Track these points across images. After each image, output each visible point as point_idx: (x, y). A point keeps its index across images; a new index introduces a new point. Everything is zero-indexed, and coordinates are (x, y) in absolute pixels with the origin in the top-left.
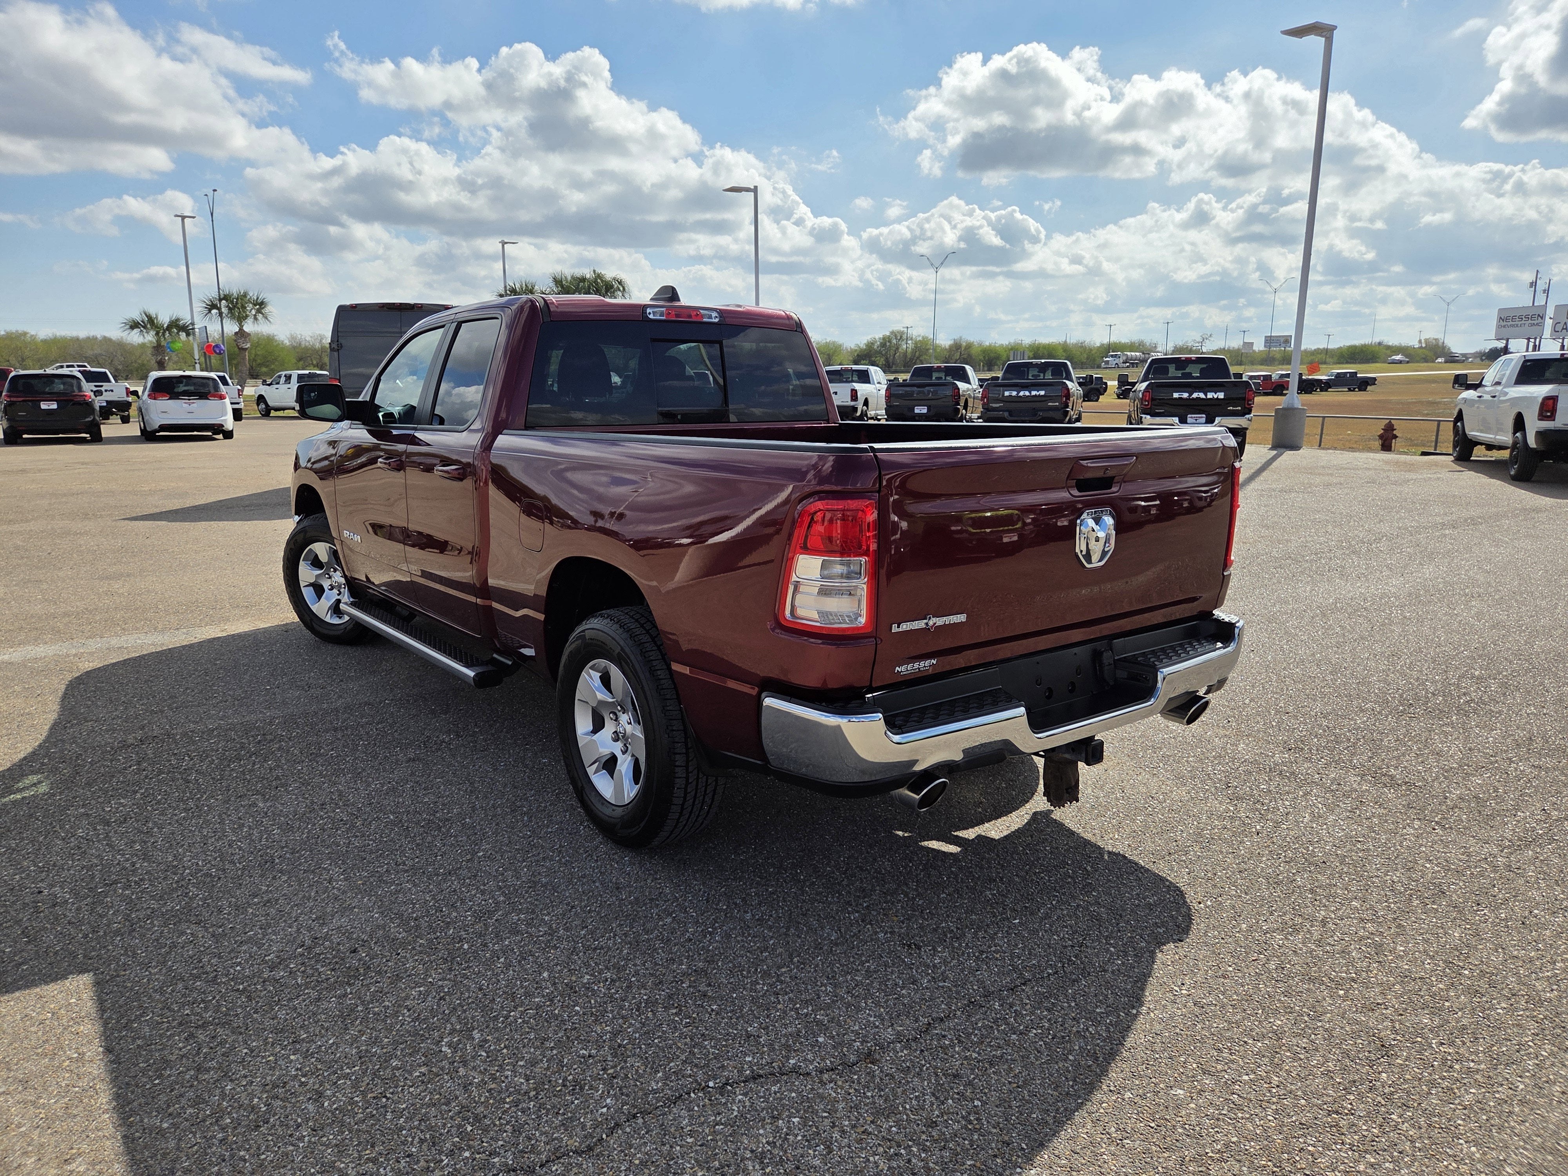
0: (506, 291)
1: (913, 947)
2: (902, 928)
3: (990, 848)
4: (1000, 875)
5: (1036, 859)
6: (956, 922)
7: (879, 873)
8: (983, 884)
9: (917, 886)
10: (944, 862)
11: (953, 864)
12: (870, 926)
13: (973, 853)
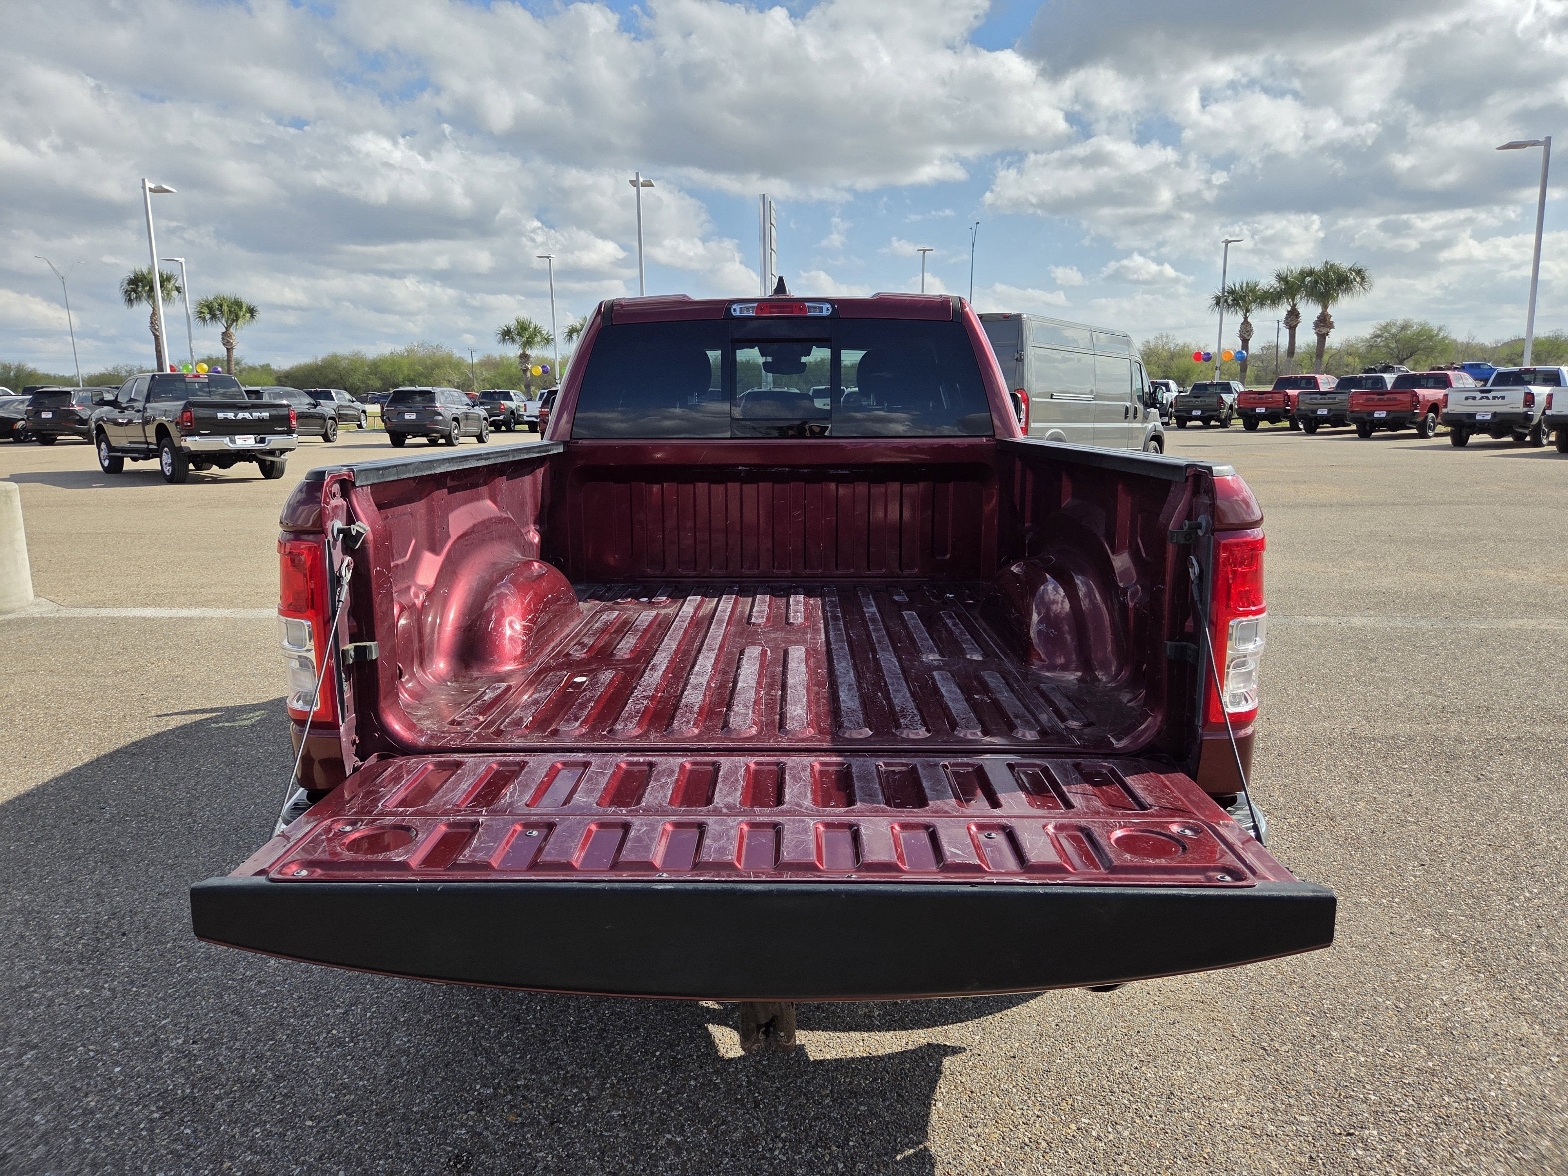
0: (1223, 292)
1: (459, 1166)
2: (497, 1134)
3: (790, 1073)
4: (730, 1118)
5: (816, 1118)
6: (560, 1158)
7: (608, 1048)
8: (686, 1120)
9: (612, 1086)
10: (701, 1067)
11: (704, 1075)
12: (473, 1113)
13: (758, 1071)
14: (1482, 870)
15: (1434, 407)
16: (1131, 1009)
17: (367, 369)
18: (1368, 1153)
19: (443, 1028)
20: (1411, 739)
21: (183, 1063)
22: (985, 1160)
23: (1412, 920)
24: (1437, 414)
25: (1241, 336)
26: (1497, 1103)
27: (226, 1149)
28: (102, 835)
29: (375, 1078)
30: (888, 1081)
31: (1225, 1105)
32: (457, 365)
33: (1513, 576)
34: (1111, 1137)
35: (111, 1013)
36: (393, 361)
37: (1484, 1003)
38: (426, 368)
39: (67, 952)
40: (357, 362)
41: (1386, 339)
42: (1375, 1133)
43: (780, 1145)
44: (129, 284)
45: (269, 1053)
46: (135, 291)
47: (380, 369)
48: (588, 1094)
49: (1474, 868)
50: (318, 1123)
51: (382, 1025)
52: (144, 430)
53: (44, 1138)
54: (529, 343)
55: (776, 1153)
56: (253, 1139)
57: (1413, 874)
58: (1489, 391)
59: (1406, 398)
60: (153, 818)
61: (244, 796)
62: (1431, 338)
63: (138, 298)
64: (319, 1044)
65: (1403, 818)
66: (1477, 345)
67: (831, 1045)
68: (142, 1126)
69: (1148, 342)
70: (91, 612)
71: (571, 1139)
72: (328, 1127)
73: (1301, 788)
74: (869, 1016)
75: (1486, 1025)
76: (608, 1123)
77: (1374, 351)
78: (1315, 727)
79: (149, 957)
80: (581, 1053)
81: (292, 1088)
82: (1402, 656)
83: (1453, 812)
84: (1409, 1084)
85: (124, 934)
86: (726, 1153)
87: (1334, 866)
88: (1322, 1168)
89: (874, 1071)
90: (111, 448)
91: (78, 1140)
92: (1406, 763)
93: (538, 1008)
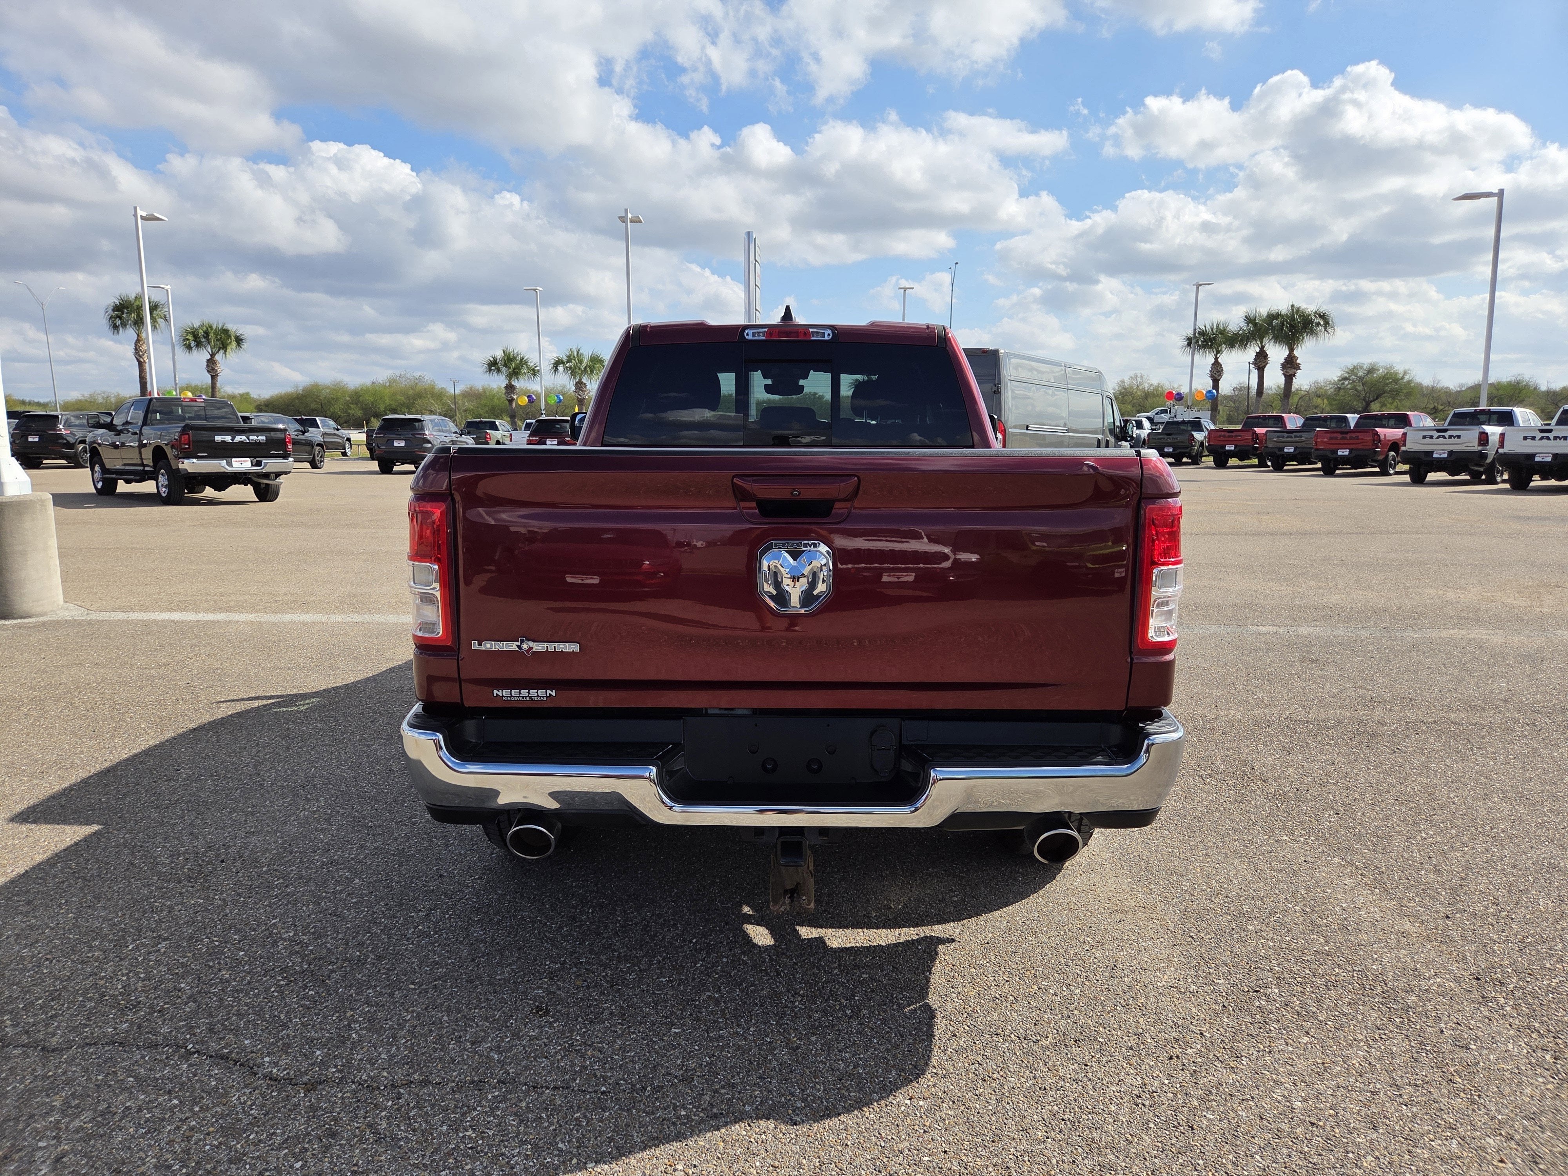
0: (1195, 334)
1: (540, 1013)
2: (567, 992)
3: (804, 953)
4: (757, 982)
5: (827, 982)
6: (622, 1007)
7: (652, 938)
8: (722, 984)
9: (659, 962)
10: (731, 950)
11: (734, 955)
12: (546, 980)
13: (778, 952)
14: (1387, 818)
15: (1395, 446)
16: (1085, 912)
17: (348, 399)
18: (1270, 1003)
19: (512, 925)
20: (1339, 722)
21: (297, 948)
22: (964, 1008)
23: (1323, 852)
24: (1397, 453)
25: (1212, 376)
26: (1377, 973)
27: (347, 1004)
28: (183, 790)
29: (460, 958)
30: (885, 959)
31: (1158, 974)
32: (439, 396)
33: (1451, 595)
34: (1065, 993)
35: (226, 915)
36: (375, 391)
37: (1376, 909)
38: (408, 398)
39: (176, 874)
40: (338, 391)
41: (1354, 382)
42: (1277, 991)
43: (800, 999)
44: (114, 310)
45: (368, 942)
46: (120, 318)
47: (361, 399)
48: (639, 967)
49: (1381, 816)
50: (419, 987)
51: (460, 924)
52: (140, 453)
53: (192, 998)
54: (515, 373)
55: (797, 1004)
56: (368, 997)
57: (1328, 820)
58: (1446, 431)
59: (1368, 437)
60: (225, 778)
61: (304, 761)
62: (1396, 381)
63: (124, 325)
64: (409, 936)
65: (1325, 781)
66: (1442, 388)
67: (837, 935)
68: (273, 989)
69: (1123, 382)
70: (120, 616)
71: (628, 995)
72: (428, 988)
73: (1240, 758)
74: (868, 917)
75: (1376, 923)
76: (658, 986)
77: (1342, 393)
78: (1257, 712)
79: (248, 877)
80: (630, 941)
81: (393, 964)
82: (1341, 659)
83: (1369, 776)
84: (1307, 960)
85: (222, 861)
86: (756, 1004)
87: (1262, 814)
88: (1232, 1012)
89: (874, 952)
90: (104, 470)
91: (221, 1000)
92: (1333, 740)
93: (590, 911)
